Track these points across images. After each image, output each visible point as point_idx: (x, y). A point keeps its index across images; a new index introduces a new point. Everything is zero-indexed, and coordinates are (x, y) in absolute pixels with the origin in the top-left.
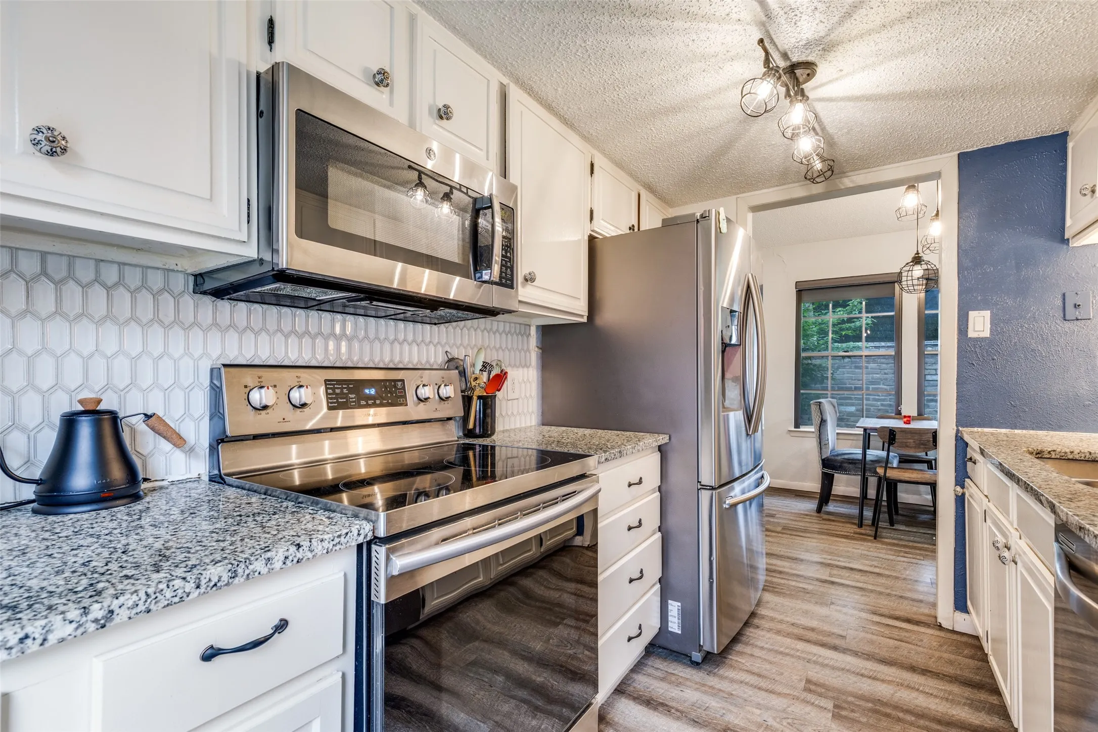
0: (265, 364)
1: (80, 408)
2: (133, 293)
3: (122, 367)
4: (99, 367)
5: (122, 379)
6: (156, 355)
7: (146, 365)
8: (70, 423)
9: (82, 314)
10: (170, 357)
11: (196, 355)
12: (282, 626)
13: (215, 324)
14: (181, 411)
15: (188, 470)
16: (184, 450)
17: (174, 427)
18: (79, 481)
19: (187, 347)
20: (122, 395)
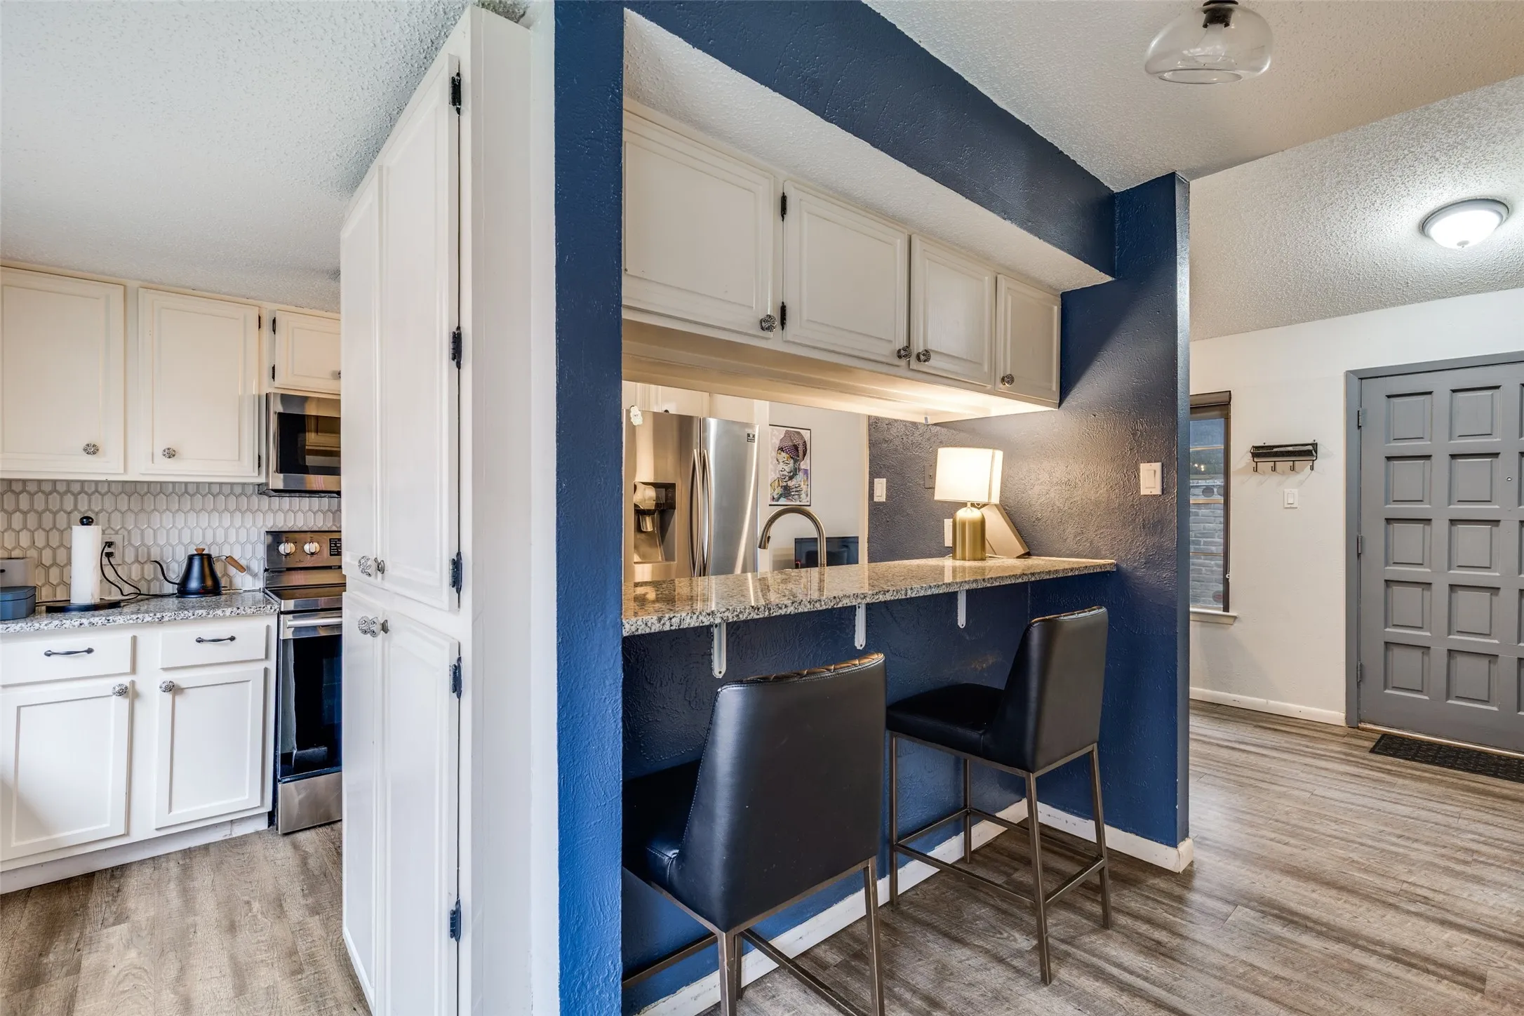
0: (300, 530)
1: (196, 553)
2: (227, 497)
3: (220, 533)
4: (209, 533)
5: (220, 539)
6: (237, 527)
7: (232, 532)
8: (191, 558)
9: (202, 509)
10: (245, 527)
11: (259, 526)
12: (232, 639)
13: (270, 509)
14: (249, 555)
15: (254, 585)
16: (251, 575)
17: (243, 562)
18: (194, 584)
19: (254, 522)
20: (221, 546)
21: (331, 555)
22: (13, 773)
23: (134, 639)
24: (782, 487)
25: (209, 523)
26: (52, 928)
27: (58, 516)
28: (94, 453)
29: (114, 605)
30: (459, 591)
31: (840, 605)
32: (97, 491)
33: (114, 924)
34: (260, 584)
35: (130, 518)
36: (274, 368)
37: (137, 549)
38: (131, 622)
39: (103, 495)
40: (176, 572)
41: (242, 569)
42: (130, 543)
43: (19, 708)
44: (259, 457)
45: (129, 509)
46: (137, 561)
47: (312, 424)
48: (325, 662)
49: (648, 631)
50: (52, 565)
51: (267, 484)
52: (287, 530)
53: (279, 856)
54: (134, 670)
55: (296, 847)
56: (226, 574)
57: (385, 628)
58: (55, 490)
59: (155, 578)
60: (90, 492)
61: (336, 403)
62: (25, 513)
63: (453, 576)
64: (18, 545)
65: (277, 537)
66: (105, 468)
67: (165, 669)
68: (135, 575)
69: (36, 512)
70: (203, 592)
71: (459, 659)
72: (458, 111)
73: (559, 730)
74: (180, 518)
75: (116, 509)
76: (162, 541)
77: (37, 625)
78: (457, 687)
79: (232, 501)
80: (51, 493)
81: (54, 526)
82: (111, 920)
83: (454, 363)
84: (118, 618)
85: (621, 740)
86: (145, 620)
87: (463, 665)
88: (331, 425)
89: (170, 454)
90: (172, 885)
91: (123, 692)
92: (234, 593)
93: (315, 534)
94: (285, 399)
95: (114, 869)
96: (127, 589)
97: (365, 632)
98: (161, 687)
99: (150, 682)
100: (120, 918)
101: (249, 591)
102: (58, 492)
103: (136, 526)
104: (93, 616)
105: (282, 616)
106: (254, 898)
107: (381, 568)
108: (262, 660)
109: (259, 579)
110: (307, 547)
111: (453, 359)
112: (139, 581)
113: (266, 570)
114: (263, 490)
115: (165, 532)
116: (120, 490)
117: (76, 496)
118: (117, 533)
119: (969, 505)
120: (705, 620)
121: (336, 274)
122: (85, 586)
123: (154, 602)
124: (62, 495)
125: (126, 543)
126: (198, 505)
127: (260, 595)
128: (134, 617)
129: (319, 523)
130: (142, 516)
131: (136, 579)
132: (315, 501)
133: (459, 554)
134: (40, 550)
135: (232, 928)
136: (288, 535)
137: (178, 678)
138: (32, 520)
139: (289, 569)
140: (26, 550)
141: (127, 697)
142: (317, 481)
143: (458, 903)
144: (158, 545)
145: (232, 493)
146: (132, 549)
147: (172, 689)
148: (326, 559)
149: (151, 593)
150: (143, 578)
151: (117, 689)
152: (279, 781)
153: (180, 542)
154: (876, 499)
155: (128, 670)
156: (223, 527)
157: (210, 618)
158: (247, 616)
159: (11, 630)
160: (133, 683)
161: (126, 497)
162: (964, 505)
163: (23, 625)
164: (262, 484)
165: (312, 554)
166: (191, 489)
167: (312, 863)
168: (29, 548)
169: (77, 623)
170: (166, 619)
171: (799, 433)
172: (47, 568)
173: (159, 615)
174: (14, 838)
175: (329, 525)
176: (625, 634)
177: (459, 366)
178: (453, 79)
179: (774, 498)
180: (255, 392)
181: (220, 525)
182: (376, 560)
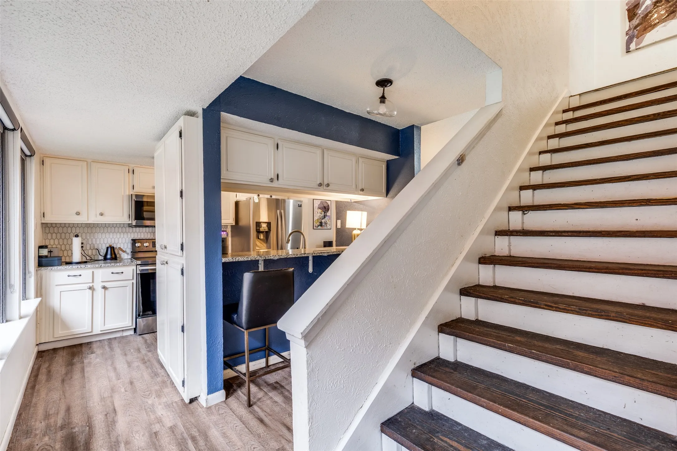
0: (142, 239)
1: (109, 246)
2: (118, 228)
4: (113, 240)
5: (116, 242)
6: (122, 238)
7: (120, 239)
8: (107, 248)
9: (111, 232)
10: (125, 238)
11: (129, 237)
12: (122, 273)
13: (132, 232)
14: (126, 247)
15: (128, 257)
16: (126, 254)
17: (124, 249)
18: (109, 256)
19: (127, 236)
20: (117, 244)
21: (153, 247)
22: (59, 310)
23: (93, 272)
24: (319, 222)
25: (113, 236)
26: (73, 355)
27: (66, 234)
28: (79, 215)
29: (86, 262)
30: (183, 251)
31: (289, 257)
32: (78, 226)
33: (91, 354)
34: (130, 257)
35: (88, 234)
36: (133, 186)
37: (90, 245)
38: (92, 267)
39: (80, 228)
40: (103, 252)
41: (124, 251)
42: (88, 243)
43: (61, 292)
44: (129, 215)
45: (88, 232)
46: (90, 249)
47: (146, 204)
48: (151, 280)
49: (229, 261)
50: (65, 250)
51: (132, 224)
52: (138, 239)
53: (138, 340)
54: (93, 282)
55: (143, 338)
56: (118, 253)
57: (167, 263)
58: (65, 226)
59: (96, 254)
60: (76, 227)
61: (153, 197)
62: (56, 234)
63: (181, 248)
64: (54, 244)
65: (134, 241)
66: (82, 219)
67: (102, 282)
68: (90, 254)
69: (60, 233)
70: (112, 259)
71: (183, 267)
72: (181, 139)
73: (205, 283)
74: (104, 235)
75: (84, 232)
76: (98, 242)
77: (65, 267)
78: (182, 274)
79: (120, 230)
80: (64, 227)
81: (65, 238)
82: (90, 353)
83: (181, 198)
84: (89, 265)
85: (222, 287)
86: (96, 266)
87: (184, 269)
88: (152, 204)
89: (102, 214)
90: (106, 346)
91: (90, 288)
92: (121, 260)
93: (147, 240)
94: (137, 196)
95: (88, 343)
96: (88, 258)
97: (162, 264)
98: (101, 287)
99: (98, 286)
100: (92, 353)
101: (126, 259)
102: (66, 227)
103: (90, 237)
104: (81, 265)
105: (138, 266)
106: (131, 349)
107: (166, 247)
108: (131, 280)
109: (129, 255)
110: (145, 244)
111: (181, 197)
112: (91, 255)
113: (131, 252)
114: (130, 226)
115: (99, 239)
116: (85, 226)
117: (72, 228)
118: (84, 240)
119: (357, 229)
120: (245, 259)
121: (153, 158)
122: (77, 256)
123: (97, 262)
124: (67, 228)
125: (87, 243)
126: (109, 231)
127: (130, 260)
128: (93, 265)
129: (149, 236)
130: (92, 235)
131: (90, 255)
132: (147, 229)
133: (183, 243)
134: (61, 245)
135: (126, 355)
136: (138, 240)
137: (106, 285)
138: (59, 235)
139: (139, 252)
140: (57, 245)
141: (91, 290)
142: (148, 223)
143: (183, 324)
144: (97, 244)
145: (120, 227)
146: (89, 245)
147: (104, 288)
148: (151, 248)
149: (95, 259)
150: (92, 254)
151: (89, 287)
152: (138, 318)
153: (104, 243)
154: (338, 227)
155: (91, 282)
156: (117, 238)
157: (115, 266)
158: (127, 266)
159: (58, 268)
160: (93, 286)
161: (87, 228)
162: (355, 229)
163: (62, 267)
164: (130, 224)
165: (147, 247)
166: (107, 226)
167: (148, 341)
168: (58, 245)
169: (77, 267)
170: (102, 266)
171: (326, 202)
172: (63, 251)
173: (100, 265)
174: (60, 331)
175: (152, 237)
176: (223, 262)
177: (182, 198)
178: (180, 132)
179: (316, 226)
180: (127, 194)
181: (116, 237)
182: (164, 245)
